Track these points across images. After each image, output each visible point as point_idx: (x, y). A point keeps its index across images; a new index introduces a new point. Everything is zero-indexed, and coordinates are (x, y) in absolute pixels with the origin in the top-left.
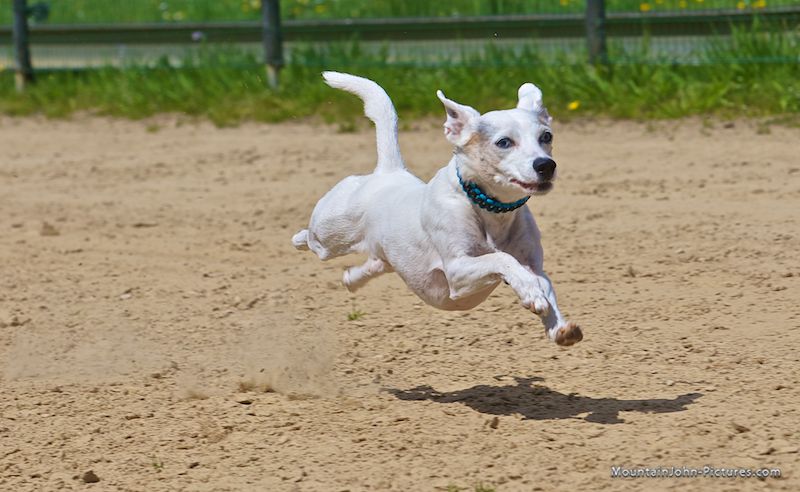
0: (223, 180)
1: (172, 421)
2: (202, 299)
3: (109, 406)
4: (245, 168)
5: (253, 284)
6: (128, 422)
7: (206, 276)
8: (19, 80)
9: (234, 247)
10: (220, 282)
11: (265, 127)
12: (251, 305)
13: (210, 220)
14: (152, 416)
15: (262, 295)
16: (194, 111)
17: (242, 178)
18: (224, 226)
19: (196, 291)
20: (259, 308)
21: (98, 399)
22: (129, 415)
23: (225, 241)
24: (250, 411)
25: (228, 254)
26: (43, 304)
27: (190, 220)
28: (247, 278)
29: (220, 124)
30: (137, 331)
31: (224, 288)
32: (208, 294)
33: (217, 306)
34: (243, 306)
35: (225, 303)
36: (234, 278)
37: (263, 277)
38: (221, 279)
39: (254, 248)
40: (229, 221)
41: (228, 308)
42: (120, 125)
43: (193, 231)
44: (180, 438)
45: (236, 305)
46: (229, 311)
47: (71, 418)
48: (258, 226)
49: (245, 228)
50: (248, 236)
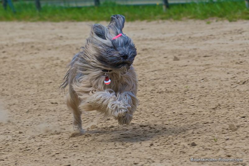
0: (232, 40)
1: (219, 124)
2: (227, 81)
3: (198, 119)
4: (239, 35)
5: (244, 76)
6: (205, 125)
7: (228, 73)
8: (164, 7)
9: (237, 63)
10: (232, 76)
11: (245, 21)
12: (244, 83)
13: (228, 54)
14: (213, 122)
15: (247, 80)
16: (222, 16)
17: (238, 39)
18: (233, 56)
19: (225, 79)
20: (246, 84)
21: (195, 117)
22: (205, 122)
23: (234, 61)
24: (245, 120)
25: (235, 65)
26: (175, 84)
27: (222, 54)
28: (242, 73)
29: (231, 21)
30: (206, 93)
31: (234, 77)
32: (229, 79)
33: (232, 84)
34: (241, 83)
35: (235, 83)
36: (237, 74)
37: (247, 73)
38: (233, 74)
39: (244, 63)
40: (235, 54)
41: (236, 84)
42: (198, 22)
43: (223, 58)
44: (222, 130)
45: (239, 83)
46: (236, 85)
47: (186, 124)
48: (245, 55)
49: (240, 56)
50: (242, 59)
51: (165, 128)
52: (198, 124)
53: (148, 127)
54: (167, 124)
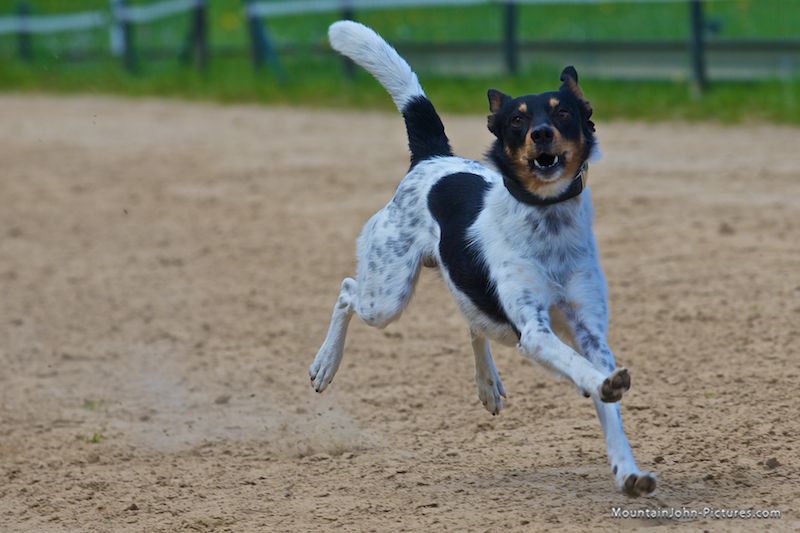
51: (696, 417)
52: (787, 409)
53: (649, 411)
54: (701, 407)
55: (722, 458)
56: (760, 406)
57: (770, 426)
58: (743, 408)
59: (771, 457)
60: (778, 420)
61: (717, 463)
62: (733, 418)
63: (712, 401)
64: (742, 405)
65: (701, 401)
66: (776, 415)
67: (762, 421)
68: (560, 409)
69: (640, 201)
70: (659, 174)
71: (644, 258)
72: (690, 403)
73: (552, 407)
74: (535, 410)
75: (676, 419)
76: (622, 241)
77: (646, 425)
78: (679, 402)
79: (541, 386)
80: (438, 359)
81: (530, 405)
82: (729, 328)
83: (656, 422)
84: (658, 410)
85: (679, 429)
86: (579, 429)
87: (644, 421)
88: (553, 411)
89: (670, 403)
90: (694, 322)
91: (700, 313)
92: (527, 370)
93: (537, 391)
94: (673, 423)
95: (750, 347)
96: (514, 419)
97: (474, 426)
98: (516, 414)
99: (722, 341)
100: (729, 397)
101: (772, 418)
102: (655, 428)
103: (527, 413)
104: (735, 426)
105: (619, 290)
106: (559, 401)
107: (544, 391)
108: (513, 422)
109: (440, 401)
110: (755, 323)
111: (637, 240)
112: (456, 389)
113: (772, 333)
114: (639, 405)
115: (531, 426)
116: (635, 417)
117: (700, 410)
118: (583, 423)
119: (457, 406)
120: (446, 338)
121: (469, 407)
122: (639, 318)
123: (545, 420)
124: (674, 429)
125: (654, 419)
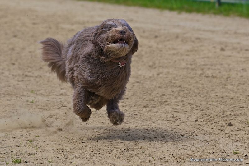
55: (215, 121)
56: (228, 106)
57: (230, 112)
58: (223, 106)
59: (229, 122)
60: (233, 111)
61: (214, 123)
62: (219, 109)
63: (214, 103)
64: (222, 105)
65: (210, 103)
66: (232, 109)
67: (228, 110)
68: (168, 102)
69: (198, 39)
70: (204, 31)
71: (197, 57)
72: (207, 103)
73: (166, 102)
74: (161, 102)
75: (203, 108)
76: (191, 51)
77: (194, 109)
78: (204, 103)
79: (164, 95)
80: (134, 84)
81: (160, 101)
82: (221, 80)
83: (197, 109)
84: (197, 105)
85: (203, 111)
86: (174, 109)
87: (193, 108)
88: (167, 103)
89: (201, 103)
90: (210, 78)
91: (212, 75)
92: (160, 90)
93: (162, 96)
94: (201, 109)
95: (226, 87)
96: (155, 105)
97: (143, 106)
98: (156, 103)
99: (218, 84)
100: (219, 102)
101: (231, 110)
102: (196, 110)
103: (159, 103)
104: (220, 112)
105: (189, 66)
106: (168, 100)
107: (164, 97)
108: (154, 106)
109: (134, 97)
110: (229, 79)
111: (196, 51)
112: (138, 94)
113: (233, 83)
114: (192, 103)
115: (160, 107)
116: (190, 107)
117: (210, 106)
118: (175, 108)
119: (138, 99)
120: (137, 78)
121: (142, 100)
122: (194, 76)
123: (164, 105)
124: (201, 111)
125: (196, 107)
